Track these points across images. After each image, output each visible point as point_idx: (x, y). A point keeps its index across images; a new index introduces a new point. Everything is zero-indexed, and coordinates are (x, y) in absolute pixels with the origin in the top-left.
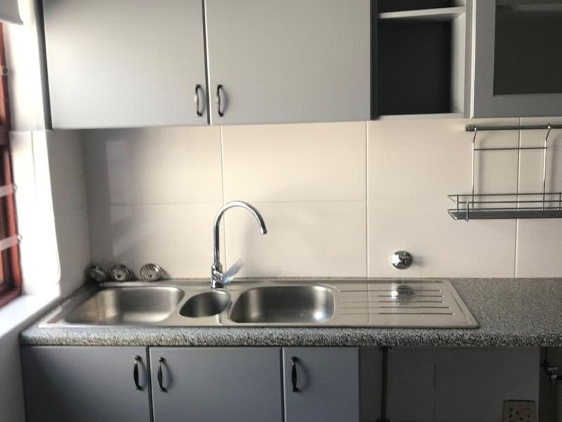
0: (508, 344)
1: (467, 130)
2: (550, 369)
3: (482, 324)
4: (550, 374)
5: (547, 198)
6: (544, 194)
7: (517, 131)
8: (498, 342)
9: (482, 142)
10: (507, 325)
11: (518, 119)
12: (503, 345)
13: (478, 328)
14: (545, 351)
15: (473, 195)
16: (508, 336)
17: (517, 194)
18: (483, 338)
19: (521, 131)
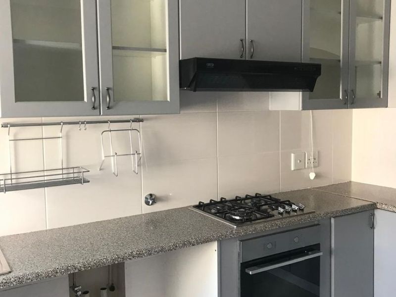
0: (32, 280)
1: (2, 127)
2: (76, 289)
3: (13, 269)
4: (77, 292)
5: (65, 171)
6: (62, 169)
7: (41, 126)
8: (25, 280)
9: (15, 135)
10: (32, 265)
11: (40, 118)
12: (29, 281)
13: (10, 272)
14: (72, 277)
15: (11, 174)
16: (32, 274)
17: (44, 171)
18: (12, 279)
19: (43, 126)
